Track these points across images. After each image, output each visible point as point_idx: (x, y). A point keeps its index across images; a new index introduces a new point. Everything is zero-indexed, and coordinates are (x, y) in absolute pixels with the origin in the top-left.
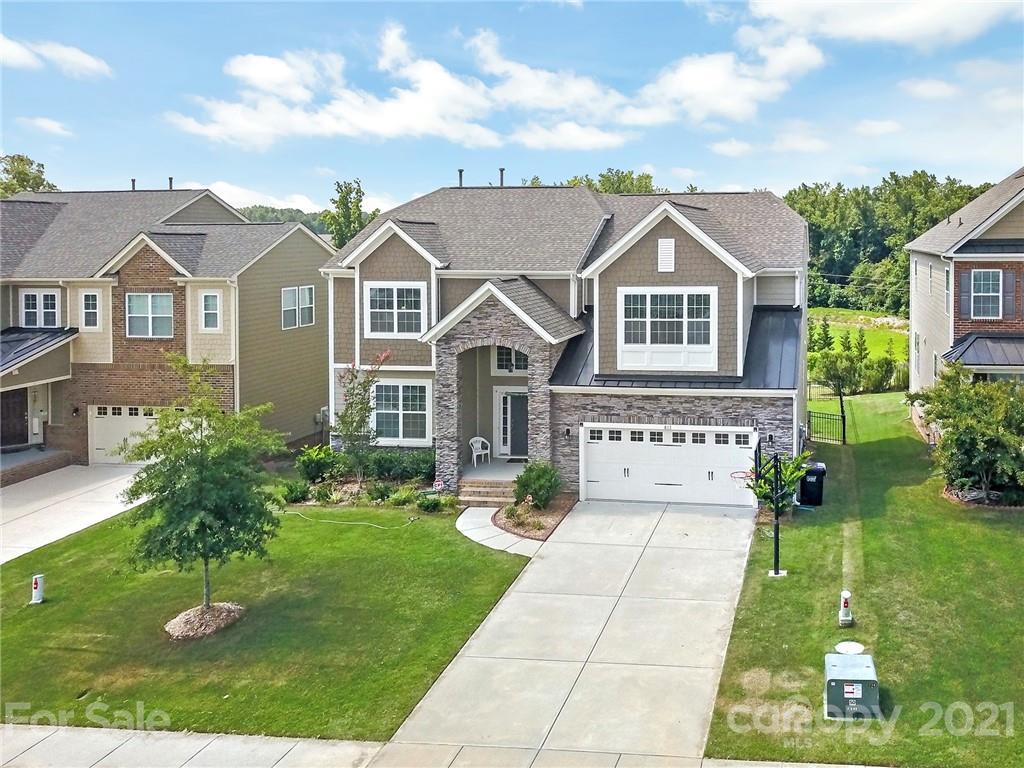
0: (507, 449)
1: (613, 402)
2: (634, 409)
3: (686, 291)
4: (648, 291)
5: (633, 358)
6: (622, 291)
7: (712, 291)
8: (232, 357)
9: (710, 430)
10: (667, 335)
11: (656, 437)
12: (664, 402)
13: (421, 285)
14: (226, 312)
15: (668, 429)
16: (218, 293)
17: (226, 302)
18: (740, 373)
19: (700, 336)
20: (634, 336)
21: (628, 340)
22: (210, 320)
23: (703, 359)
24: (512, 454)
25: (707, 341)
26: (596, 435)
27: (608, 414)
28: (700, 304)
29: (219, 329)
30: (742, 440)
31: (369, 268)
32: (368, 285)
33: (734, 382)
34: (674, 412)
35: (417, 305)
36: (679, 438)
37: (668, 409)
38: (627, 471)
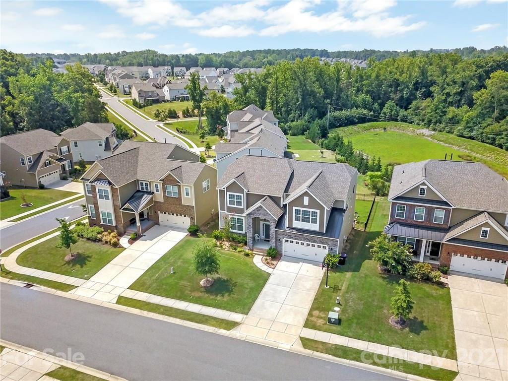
0: (264, 237)
1: (291, 234)
2: (296, 237)
3: (311, 210)
4: (301, 209)
5: (297, 224)
6: (294, 208)
7: (318, 211)
8: (194, 204)
9: (316, 245)
10: (306, 220)
11: (302, 244)
12: (304, 236)
13: (242, 195)
14: (191, 193)
15: (305, 243)
16: (189, 188)
17: (191, 191)
18: (325, 232)
19: (314, 221)
20: (297, 219)
21: (295, 220)
22: (187, 194)
23: (315, 227)
24: (265, 238)
25: (316, 223)
26: (287, 241)
27: (290, 237)
28: (315, 214)
29: (189, 197)
30: (324, 248)
31: (229, 188)
32: (228, 193)
33: (322, 234)
34: (307, 239)
35: (241, 199)
36: (308, 245)
37: (305, 238)
38: (294, 251)
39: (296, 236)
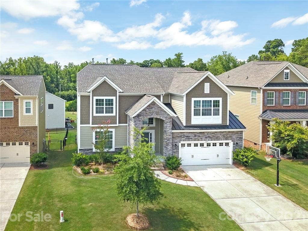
1: (190, 135)
4: (201, 99)
5: (196, 120)
6: (193, 99)
7: (220, 99)
9: (218, 142)
10: (206, 113)
11: (202, 145)
13: (114, 98)
15: (206, 143)
16: (31, 101)
18: (228, 124)
19: (216, 113)
20: (197, 113)
21: (195, 115)
22: (28, 111)
23: (218, 120)
25: (218, 115)
26: (183, 145)
28: (216, 104)
29: (32, 113)
30: (227, 144)
31: (95, 92)
32: (95, 98)
33: (226, 127)
35: (113, 104)
36: (209, 145)
37: (207, 136)
38: (193, 156)
39: (195, 136)
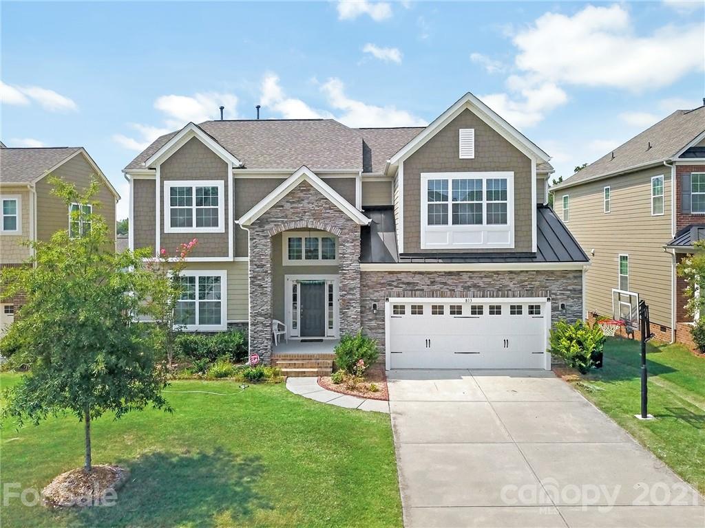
0: (297, 332)
2: (438, 285)
3: (484, 176)
4: (450, 176)
5: (434, 237)
6: (425, 178)
7: (509, 176)
9: (506, 302)
10: (467, 216)
11: (456, 310)
13: (219, 184)
14: (25, 215)
15: (466, 303)
16: (17, 198)
17: (25, 207)
18: (534, 250)
19: (498, 217)
20: (437, 217)
21: (430, 223)
22: (9, 223)
23: (502, 237)
24: (302, 335)
25: (505, 222)
26: (399, 310)
27: (412, 289)
28: (498, 192)
29: (17, 231)
30: (534, 310)
31: (170, 168)
32: (169, 184)
33: (531, 257)
34: (475, 286)
35: (215, 202)
36: (477, 310)
37: (469, 284)
38: (428, 342)
39: (433, 283)
